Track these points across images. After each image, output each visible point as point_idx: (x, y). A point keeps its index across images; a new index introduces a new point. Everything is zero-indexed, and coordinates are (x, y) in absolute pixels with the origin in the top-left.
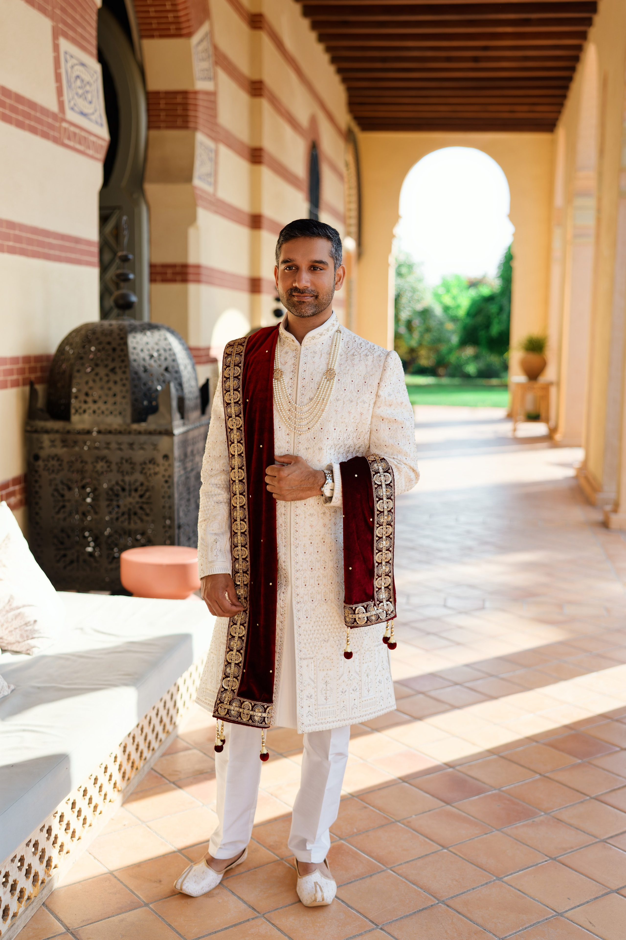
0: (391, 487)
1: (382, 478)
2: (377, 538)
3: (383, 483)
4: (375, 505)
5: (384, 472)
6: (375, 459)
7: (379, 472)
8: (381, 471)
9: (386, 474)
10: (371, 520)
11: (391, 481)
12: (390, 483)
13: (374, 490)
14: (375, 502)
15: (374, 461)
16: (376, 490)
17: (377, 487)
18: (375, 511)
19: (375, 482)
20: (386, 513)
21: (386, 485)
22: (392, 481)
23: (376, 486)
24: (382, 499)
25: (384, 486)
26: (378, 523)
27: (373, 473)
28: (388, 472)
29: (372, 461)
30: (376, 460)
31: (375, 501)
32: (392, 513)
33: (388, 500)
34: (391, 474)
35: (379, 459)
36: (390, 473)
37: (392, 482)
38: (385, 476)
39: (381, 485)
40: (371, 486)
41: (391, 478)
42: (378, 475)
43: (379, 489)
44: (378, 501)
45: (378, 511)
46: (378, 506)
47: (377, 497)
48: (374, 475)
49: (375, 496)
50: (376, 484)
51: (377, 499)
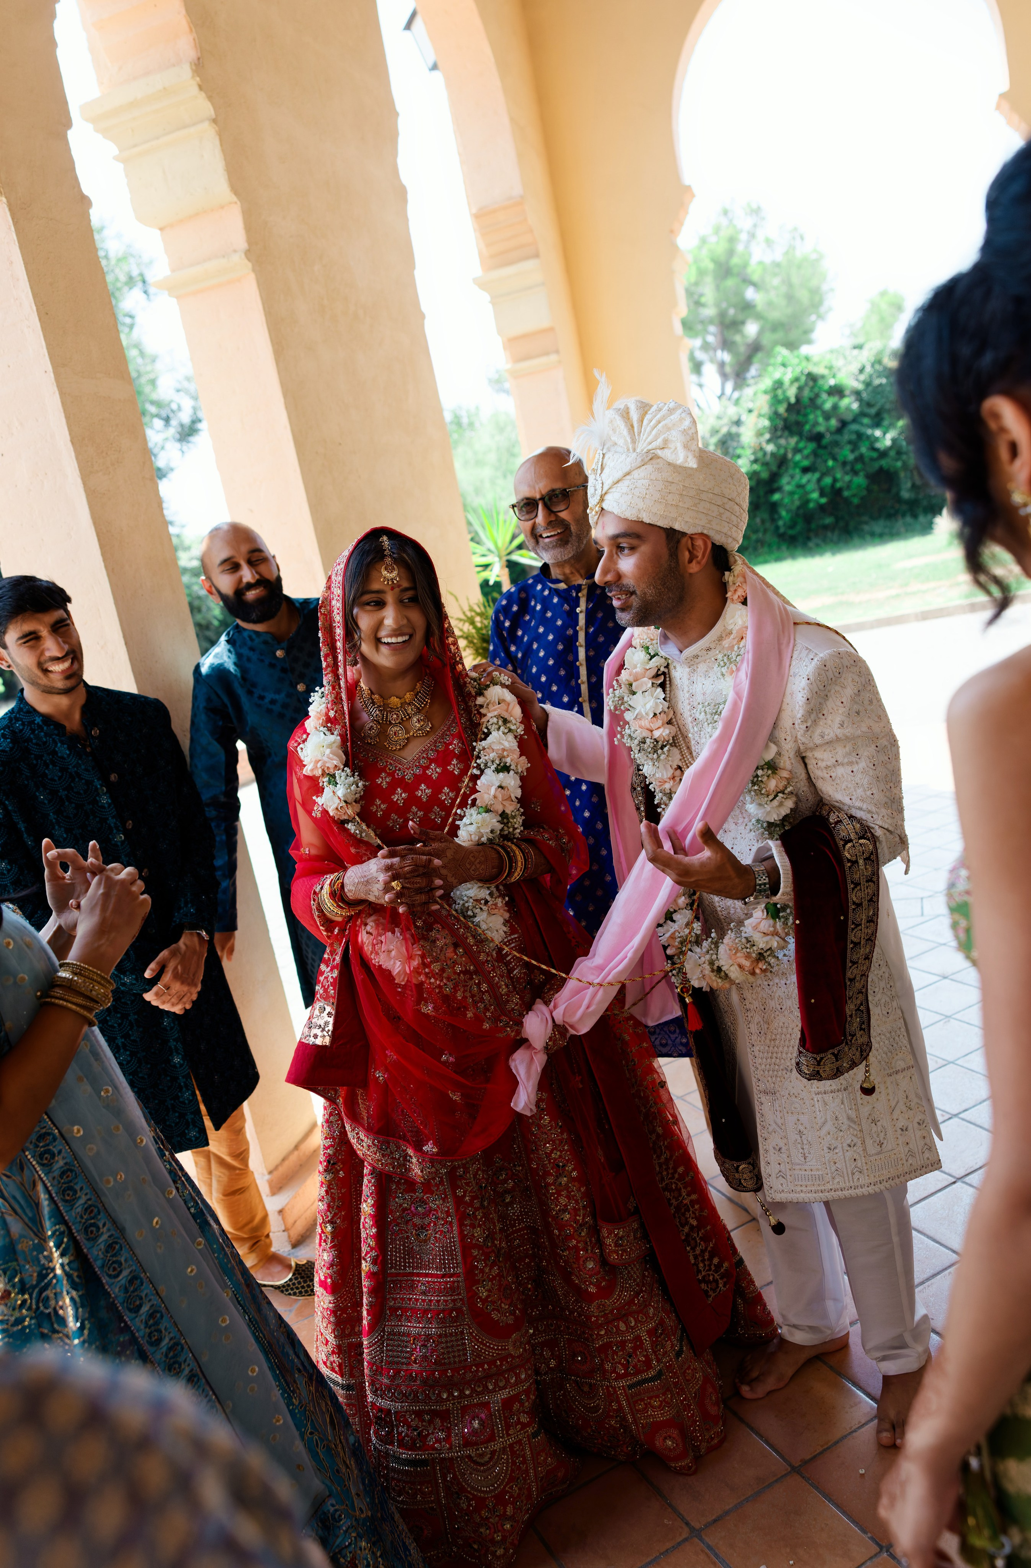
0: (873, 861)
1: (859, 848)
2: (852, 946)
3: (860, 858)
4: (849, 896)
5: (860, 839)
6: (841, 819)
7: (850, 841)
8: (854, 837)
10: (844, 919)
11: (872, 850)
12: (870, 857)
13: (847, 872)
14: (849, 891)
15: (839, 822)
16: (850, 871)
17: (852, 866)
18: (850, 905)
19: (847, 858)
20: (865, 904)
21: (865, 859)
22: (874, 851)
23: (848, 864)
24: (860, 884)
25: (861, 862)
26: (853, 923)
27: (841, 842)
28: (865, 839)
29: (836, 823)
31: (849, 889)
32: (875, 902)
33: (869, 884)
34: (872, 840)
35: (847, 817)
36: (869, 840)
37: (875, 853)
38: (862, 845)
39: (856, 862)
40: (842, 866)
41: (871, 847)
42: (849, 845)
43: (854, 869)
44: (853, 889)
45: (854, 903)
46: (853, 897)
47: (852, 882)
48: (844, 846)
49: (849, 881)
50: (849, 861)
51: (853, 886)
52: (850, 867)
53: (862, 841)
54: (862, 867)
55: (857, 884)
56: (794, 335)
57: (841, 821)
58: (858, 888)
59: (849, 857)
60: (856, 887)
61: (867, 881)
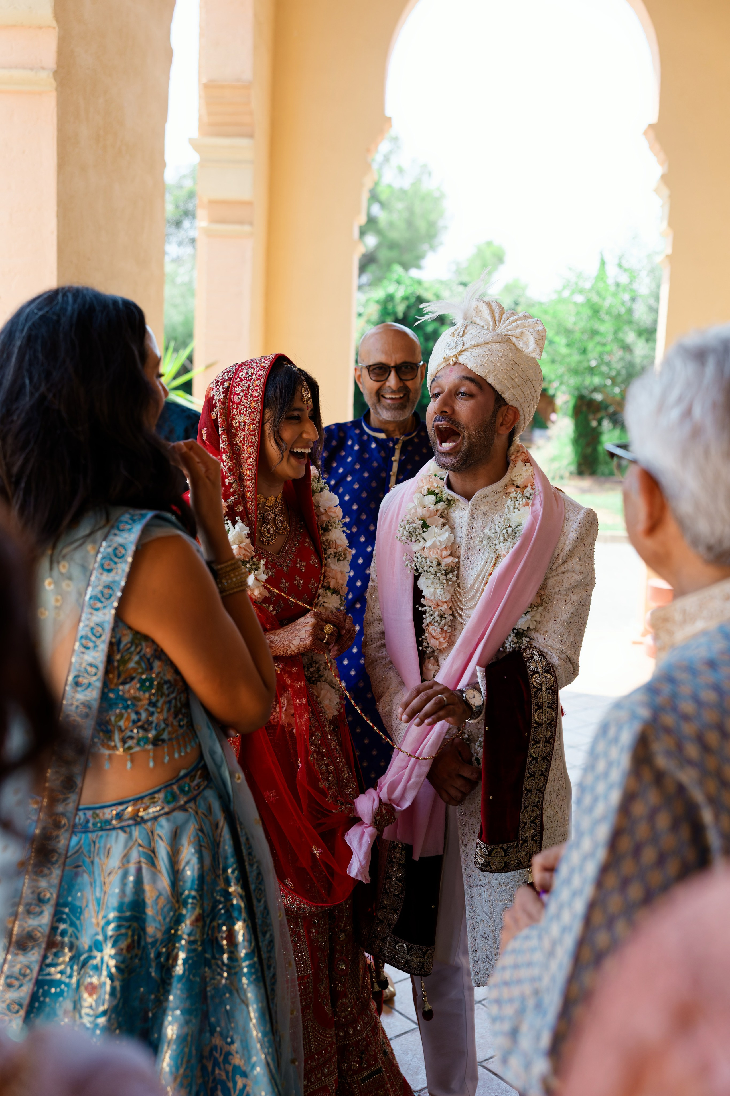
0: (554, 692)
1: (543, 679)
2: (530, 759)
3: (543, 686)
4: (532, 716)
7: (538, 672)
10: (526, 734)
12: (551, 687)
13: (533, 695)
14: (532, 712)
15: (531, 657)
16: (535, 695)
17: (536, 691)
18: (532, 723)
19: (533, 685)
20: (544, 725)
21: (547, 689)
23: (534, 690)
24: (542, 708)
25: (544, 690)
26: (534, 739)
27: (530, 673)
29: (528, 658)
32: (553, 727)
33: (547, 709)
39: (541, 689)
40: (529, 690)
41: (553, 680)
42: (536, 675)
43: (538, 694)
44: (536, 710)
45: (536, 722)
46: (536, 717)
47: (536, 705)
48: (532, 676)
49: (533, 703)
50: (535, 687)
51: (536, 707)
52: (535, 693)
53: (546, 675)
54: (545, 695)
55: (540, 707)
56: (407, 257)
57: (533, 657)
58: (540, 710)
59: (535, 684)
60: (538, 709)
61: (548, 707)
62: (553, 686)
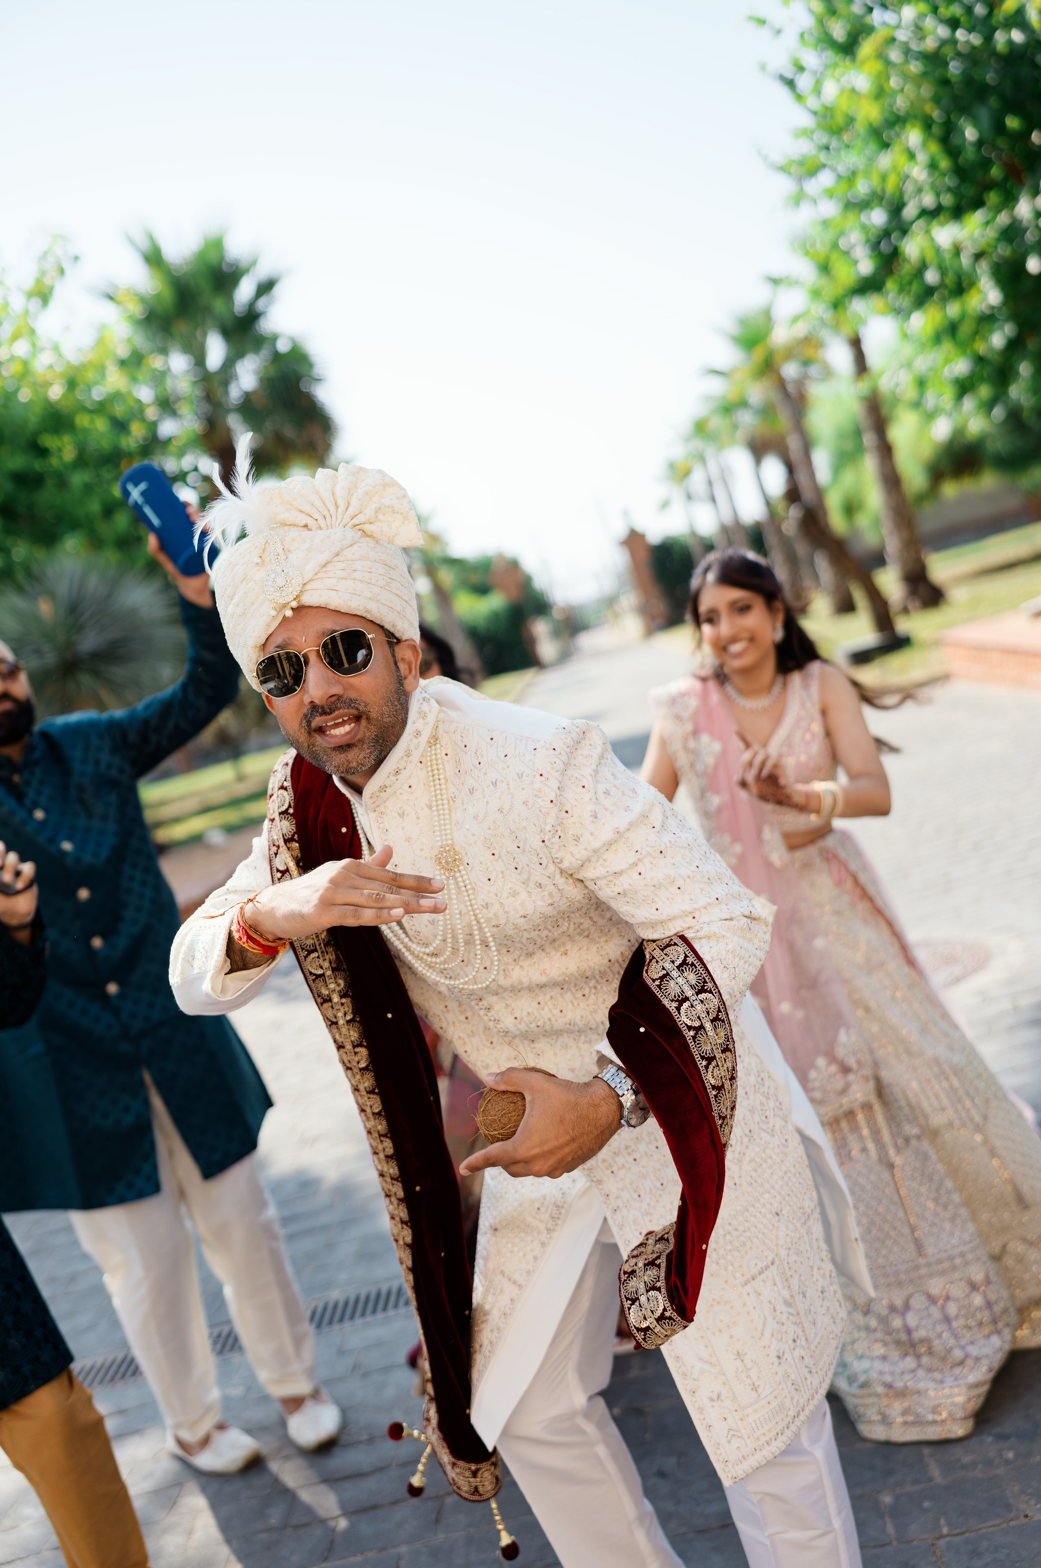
0: (723, 1021)
1: (699, 1007)
3: (703, 1021)
4: (704, 1079)
5: (697, 994)
6: (664, 972)
7: (686, 999)
8: (689, 993)
9: (702, 996)
11: (719, 1007)
13: (691, 1044)
14: (702, 1072)
15: (664, 976)
16: (695, 1042)
17: (696, 1034)
18: (708, 1091)
19: (686, 1024)
21: (712, 1021)
22: (721, 1007)
23: (692, 1033)
24: (714, 1058)
25: (708, 1026)
27: (672, 1006)
28: (706, 991)
30: (668, 974)
31: (701, 1069)
34: (714, 992)
35: (676, 968)
36: (710, 992)
37: (722, 1010)
38: (702, 1002)
39: (701, 1027)
41: (716, 1001)
42: (686, 1005)
43: (701, 1038)
44: (707, 1067)
45: (714, 1087)
46: (710, 1078)
47: (703, 1058)
49: (697, 1058)
50: (690, 1028)
51: (704, 1063)
52: (694, 1038)
54: (711, 1033)
55: (710, 1059)
58: (714, 1063)
59: (689, 1023)
60: (709, 1064)
61: (723, 1051)
62: (719, 1011)
